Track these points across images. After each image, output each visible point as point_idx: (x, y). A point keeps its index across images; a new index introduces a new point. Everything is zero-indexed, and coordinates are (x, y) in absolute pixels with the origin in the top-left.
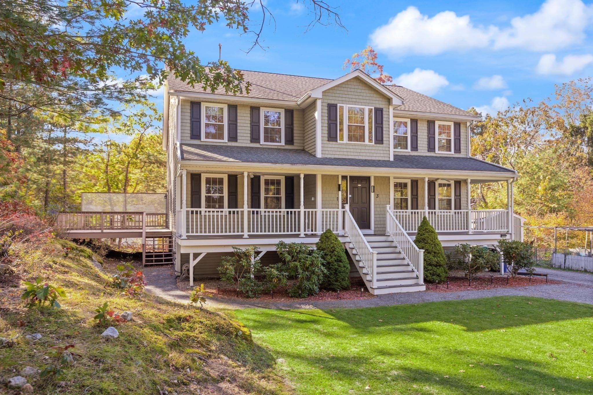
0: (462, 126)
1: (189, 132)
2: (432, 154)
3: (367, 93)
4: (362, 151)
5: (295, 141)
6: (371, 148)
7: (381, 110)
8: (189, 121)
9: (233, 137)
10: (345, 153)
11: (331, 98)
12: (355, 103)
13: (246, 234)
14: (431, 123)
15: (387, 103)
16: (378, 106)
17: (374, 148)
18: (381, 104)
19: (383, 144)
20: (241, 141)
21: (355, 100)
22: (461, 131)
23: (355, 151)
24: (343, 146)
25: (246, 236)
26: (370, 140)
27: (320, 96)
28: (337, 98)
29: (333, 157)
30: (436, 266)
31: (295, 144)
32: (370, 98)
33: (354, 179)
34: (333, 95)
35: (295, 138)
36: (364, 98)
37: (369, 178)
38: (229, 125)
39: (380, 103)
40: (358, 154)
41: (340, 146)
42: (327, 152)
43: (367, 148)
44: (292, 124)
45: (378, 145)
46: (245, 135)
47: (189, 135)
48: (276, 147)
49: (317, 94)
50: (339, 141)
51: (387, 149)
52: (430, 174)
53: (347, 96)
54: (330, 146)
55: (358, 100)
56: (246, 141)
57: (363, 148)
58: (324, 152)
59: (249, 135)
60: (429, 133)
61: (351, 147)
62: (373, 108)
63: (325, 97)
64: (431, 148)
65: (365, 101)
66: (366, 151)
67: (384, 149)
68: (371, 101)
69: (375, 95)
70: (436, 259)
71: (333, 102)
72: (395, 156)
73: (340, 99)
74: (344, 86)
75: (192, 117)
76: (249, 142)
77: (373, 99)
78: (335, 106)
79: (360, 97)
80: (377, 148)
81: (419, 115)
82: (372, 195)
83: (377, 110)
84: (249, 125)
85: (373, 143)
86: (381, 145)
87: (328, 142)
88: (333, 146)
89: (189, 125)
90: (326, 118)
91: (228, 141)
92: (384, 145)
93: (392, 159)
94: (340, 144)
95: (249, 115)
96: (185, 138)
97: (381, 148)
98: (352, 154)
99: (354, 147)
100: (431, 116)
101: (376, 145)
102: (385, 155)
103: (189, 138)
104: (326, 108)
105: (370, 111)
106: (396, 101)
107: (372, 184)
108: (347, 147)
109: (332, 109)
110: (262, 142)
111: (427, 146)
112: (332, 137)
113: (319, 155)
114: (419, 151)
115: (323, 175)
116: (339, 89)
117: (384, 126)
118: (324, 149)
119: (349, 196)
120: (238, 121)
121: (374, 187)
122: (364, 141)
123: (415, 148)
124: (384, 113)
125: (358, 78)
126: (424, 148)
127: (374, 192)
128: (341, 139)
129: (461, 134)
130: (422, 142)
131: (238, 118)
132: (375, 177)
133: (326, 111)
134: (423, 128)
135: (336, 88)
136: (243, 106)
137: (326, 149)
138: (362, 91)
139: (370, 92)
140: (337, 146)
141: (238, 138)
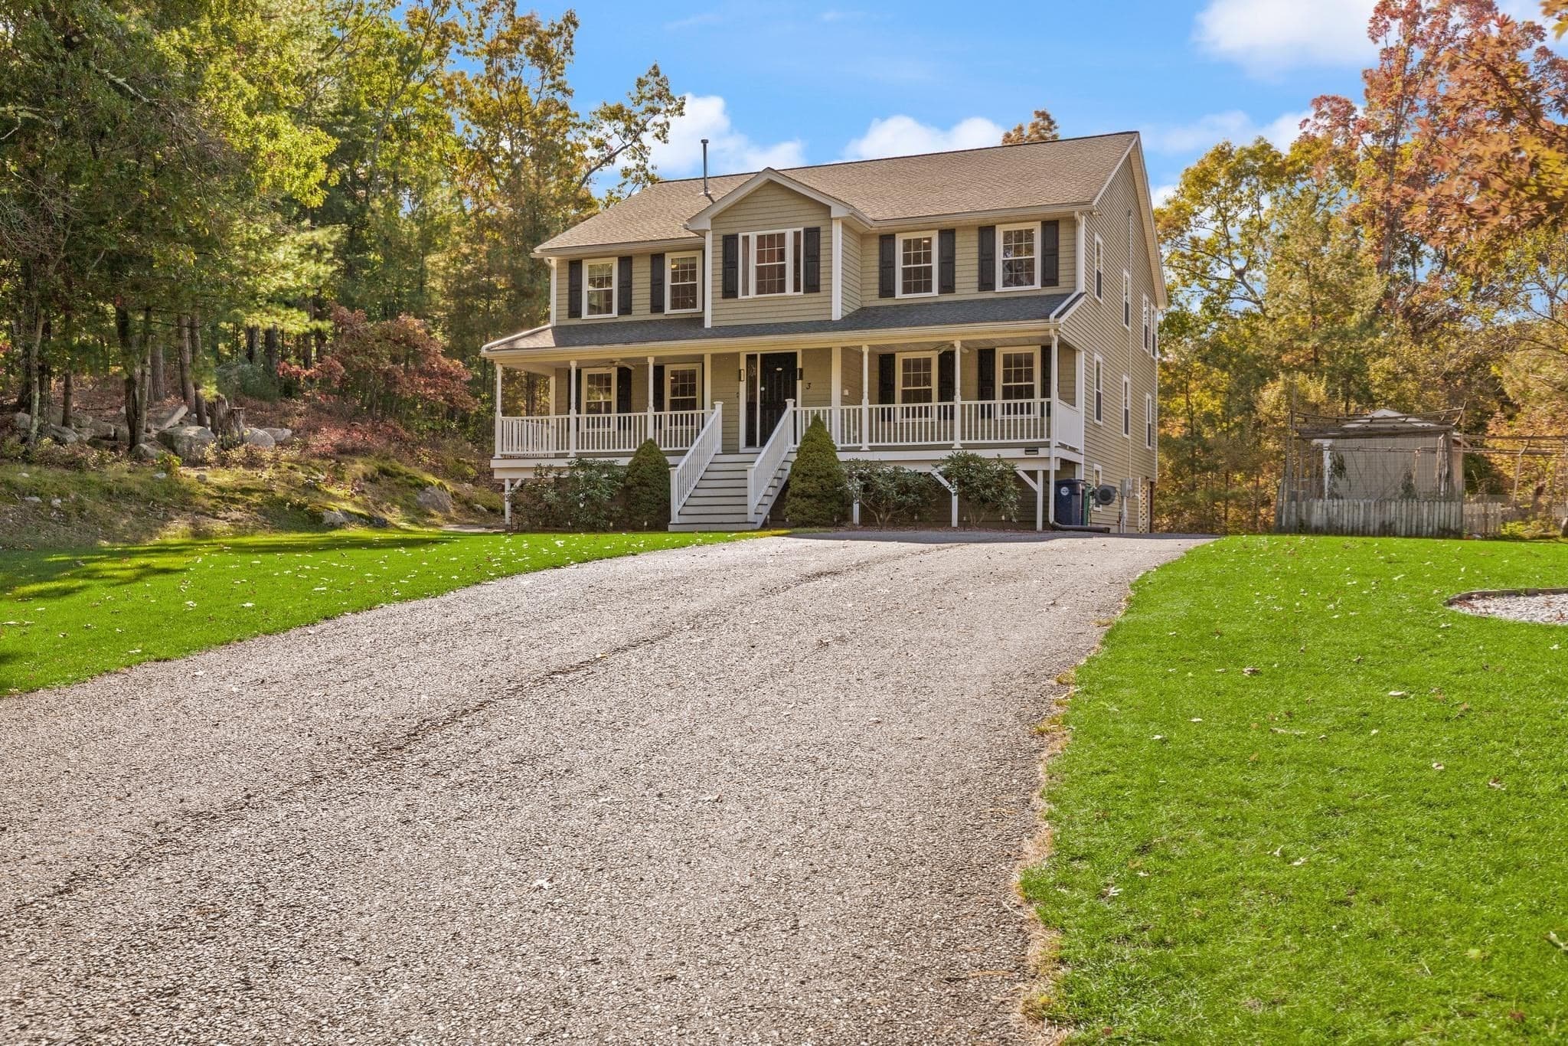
0: (1061, 226)
1: (567, 307)
2: (987, 295)
3: (792, 204)
4: (782, 308)
6: (797, 302)
7: (817, 230)
8: (567, 291)
9: (625, 308)
10: (752, 316)
11: (728, 225)
12: (770, 226)
14: (986, 232)
15: (826, 217)
16: (810, 225)
17: (802, 301)
18: (814, 220)
19: (818, 291)
20: (638, 312)
21: (769, 222)
22: (1061, 237)
23: (769, 309)
24: (748, 304)
25: (571, 454)
26: (797, 289)
27: (707, 225)
28: (739, 224)
29: (732, 324)
32: (796, 213)
33: (770, 360)
34: (732, 219)
36: (786, 215)
37: (794, 355)
38: (620, 288)
39: (815, 217)
40: (773, 315)
41: (743, 305)
42: (720, 318)
43: (790, 302)
45: (810, 295)
46: (643, 302)
47: (567, 312)
48: (688, 316)
49: (705, 223)
50: (740, 296)
51: (829, 299)
52: (964, 334)
53: (757, 217)
54: (726, 306)
55: (774, 221)
56: (642, 312)
57: (784, 302)
58: (716, 318)
59: (649, 301)
60: (981, 253)
61: (761, 304)
62: (801, 229)
63: (717, 226)
64: (986, 282)
65: (787, 220)
66: (788, 308)
67: (821, 300)
68: (799, 219)
69: (804, 206)
71: (731, 232)
73: (743, 224)
74: (750, 200)
75: (571, 284)
76: (649, 312)
77: (802, 213)
78: (735, 237)
79: (779, 215)
80: (809, 301)
82: (799, 383)
83: (807, 231)
84: (649, 285)
85: (801, 293)
86: (817, 294)
87: (722, 301)
88: (732, 305)
89: (567, 297)
90: (720, 260)
91: (619, 314)
92: (822, 294)
93: (838, 317)
94: (743, 301)
95: (649, 269)
96: (562, 318)
97: (814, 300)
98: (763, 315)
99: (767, 303)
100: (981, 218)
101: (806, 295)
102: (823, 311)
103: (567, 317)
104: (721, 243)
105: (797, 235)
106: (838, 211)
107: (799, 365)
108: (756, 304)
109: (729, 243)
110: (668, 310)
111: (976, 279)
112: (729, 291)
113: (708, 324)
114: (957, 292)
115: (714, 357)
116: (743, 206)
117: (822, 258)
118: (717, 312)
119: (759, 389)
120: (634, 281)
121: (801, 370)
122: (784, 291)
123: (947, 286)
124: (822, 235)
125: (771, 183)
126: (970, 285)
127: (801, 378)
128: (746, 292)
129: (1061, 243)
130: (965, 274)
131: (634, 276)
132: (803, 350)
133: (720, 249)
134: (969, 244)
135: (737, 207)
136: (642, 256)
137: (719, 312)
138: (783, 203)
139: (797, 201)
140: (737, 305)
141: (634, 308)
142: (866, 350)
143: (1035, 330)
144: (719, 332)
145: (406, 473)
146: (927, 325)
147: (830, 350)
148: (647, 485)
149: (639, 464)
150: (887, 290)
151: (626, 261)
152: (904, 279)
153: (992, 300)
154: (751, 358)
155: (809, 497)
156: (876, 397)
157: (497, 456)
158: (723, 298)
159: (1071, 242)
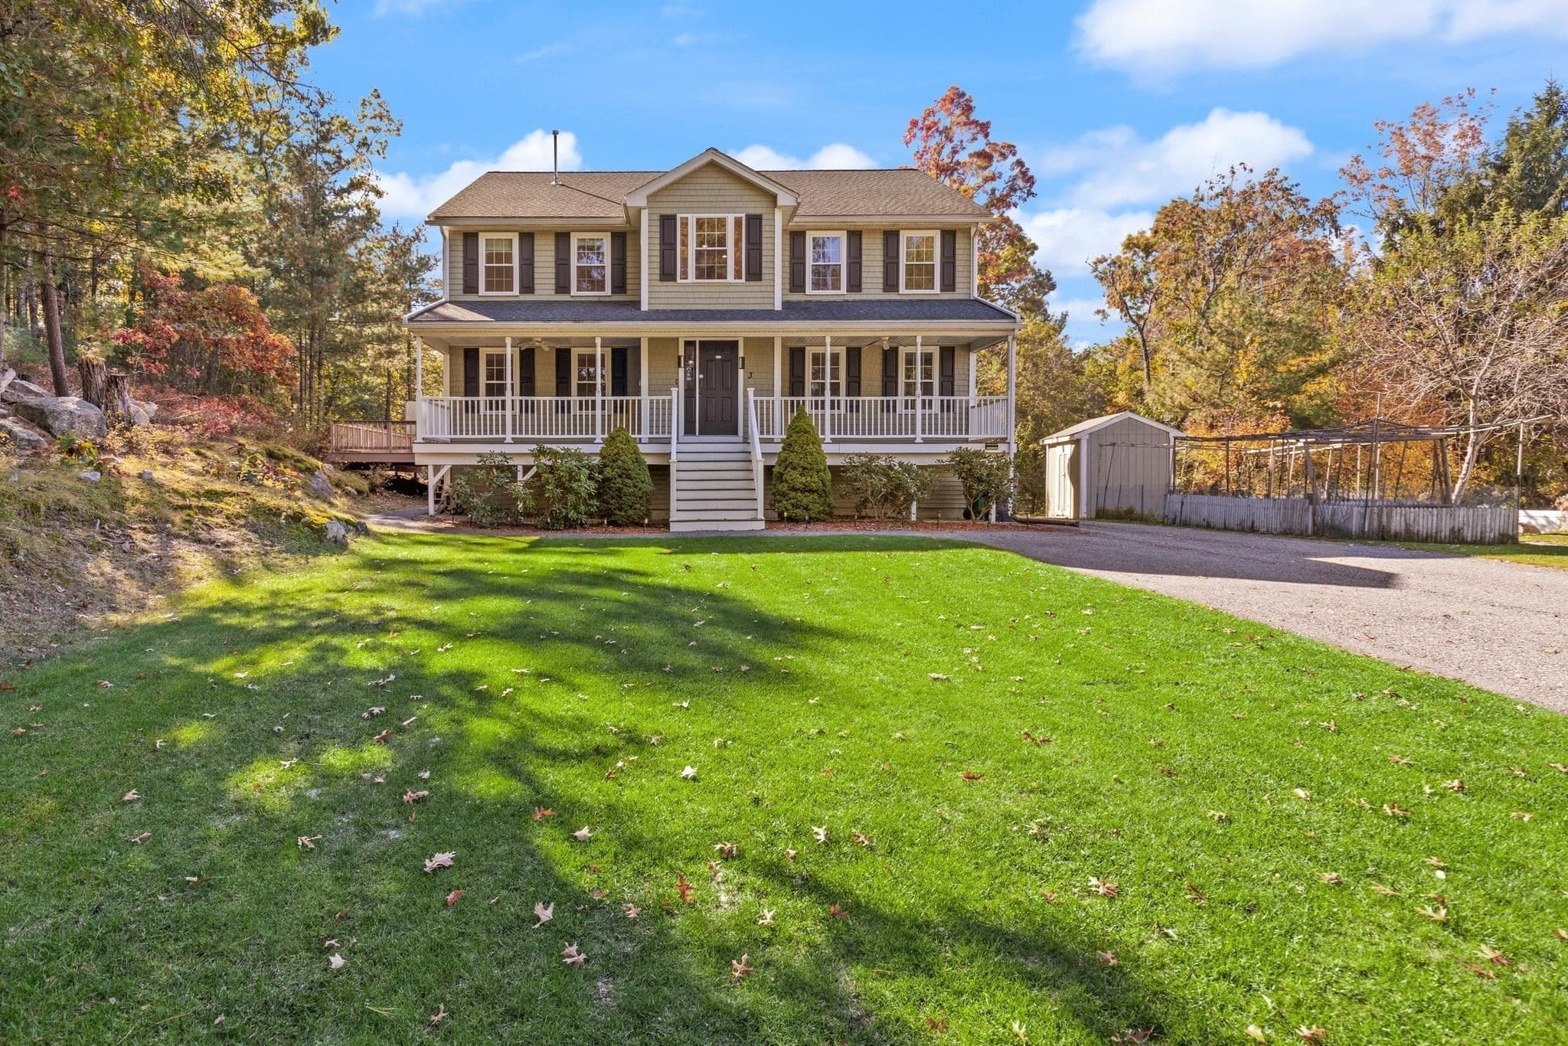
0: (959, 235)
1: (462, 282)
2: (892, 296)
3: (733, 189)
4: (722, 295)
5: (628, 287)
6: (738, 289)
7: (759, 218)
8: (461, 265)
9: (528, 287)
10: (691, 301)
11: (665, 205)
12: (709, 210)
13: (509, 437)
14: (891, 236)
15: (770, 204)
16: (752, 211)
17: (743, 289)
18: (757, 207)
19: (761, 280)
20: (540, 292)
21: (709, 205)
22: (958, 246)
23: (709, 295)
24: (687, 289)
25: (509, 440)
26: (738, 275)
27: (643, 203)
28: (677, 205)
29: (668, 308)
30: (803, 491)
31: (629, 292)
32: (739, 199)
33: (708, 346)
34: (670, 199)
35: (628, 281)
36: (727, 198)
37: (736, 343)
38: (521, 265)
39: (757, 204)
40: (715, 301)
41: (682, 289)
42: (658, 301)
43: (731, 289)
44: (624, 258)
45: (752, 283)
46: (547, 281)
47: (461, 287)
48: (596, 299)
49: (639, 201)
50: (679, 280)
51: (770, 289)
53: (696, 199)
54: (664, 289)
55: (714, 204)
56: (546, 292)
57: (725, 289)
58: (653, 301)
59: (553, 281)
60: (886, 255)
61: (701, 289)
62: (743, 215)
63: (653, 205)
64: (890, 284)
65: (728, 205)
66: (729, 295)
67: (763, 289)
68: (740, 204)
69: (747, 192)
70: (803, 479)
71: (669, 212)
72: (785, 303)
73: (681, 205)
74: (688, 181)
75: (465, 258)
76: (553, 292)
77: (744, 198)
78: (673, 218)
79: (720, 199)
80: (749, 289)
81: (859, 222)
82: (741, 372)
83: (749, 217)
84: (553, 265)
85: (743, 280)
86: (759, 283)
87: (660, 283)
88: (670, 289)
89: (461, 271)
90: (657, 241)
91: (521, 292)
92: (764, 282)
93: (778, 307)
94: (681, 285)
95: (553, 248)
96: (456, 293)
97: (756, 289)
98: (703, 301)
99: (707, 289)
100: (887, 222)
101: (748, 283)
102: (766, 301)
103: (461, 292)
104: (658, 223)
105: (738, 222)
106: (785, 199)
107: (741, 354)
108: (695, 289)
109: (667, 223)
110: (574, 291)
111: (881, 280)
112: (667, 273)
113: (645, 307)
114: (864, 291)
115: (651, 340)
116: (681, 187)
117: (764, 247)
118: (654, 295)
119: (699, 376)
120: (536, 259)
121: (743, 359)
122: (725, 278)
123: (855, 286)
124: (764, 223)
125: (712, 164)
126: (875, 286)
127: (743, 367)
128: (685, 275)
129: (958, 252)
130: (871, 275)
131: (536, 253)
132: (746, 339)
133: (657, 229)
134: (875, 246)
135: (675, 187)
136: (545, 232)
137: (657, 295)
138: (724, 187)
139: (738, 186)
140: (675, 289)
141: (536, 287)
144: (655, 315)
145: (293, 456)
146: (848, 319)
147: (770, 339)
150: (798, 285)
151: (527, 237)
152: (813, 275)
153: (899, 301)
154: (689, 344)
156: (787, 390)
157: (419, 440)
158: (661, 280)
159: (967, 252)
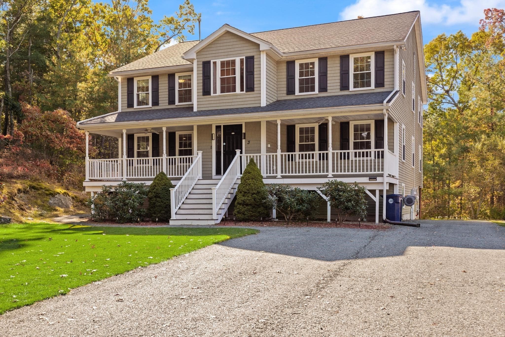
0: (386, 54)
1: (127, 102)
2: (345, 93)
3: (240, 44)
4: (234, 100)
6: (242, 97)
7: (253, 57)
8: (127, 94)
9: (156, 102)
10: (218, 105)
11: (205, 56)
12: (227, 56)
14: (344, 58)
15: (257, 50)
16: (249, 55)
17: (245, 96)
20: (162, 105)
21: (227, 54)
22: (385, 60)
23: (227, 101)
24: (216, 99)
26: (242, 90)
27: (196, 56)
28: (211, 55)
29: (207, 109)
32: (242, 49)
33: (228, 129)
34: (207, 53)
36: (236, 49)
37: (241, 126)
38: (153, 92)
39: (252, 51)
40: (230, 104)
41: (213, 99)
42: (202, 106)
43: (239, 97)
45: (249, 93)
46: (164, 99)
47: (127, 105)
48: (188, 106)
49: (193, 55)
50: (212, 94)
51: (259, 95)
52: (334, 113)
53: (220, 51)
54: (205, 99)
55: (229, 53)
56: (164, 104)
57: (235, 97)
58: (199, 106)
59: (167, 99)
60: (341, 70)
61: (223, 98)
62: (244, 57)
63: (199, 57)
64: (344, 86)
65: (236, 53)
66: (238, 100)
67: (255, 95)
68: (243, 52)
69: (246, 45)
71: (207, 60)
73: (213, 55)
74: (216, 42)
75: (128, 90)
76: (167, 104)
77: (245, 48)
78: (209, 62)
79: (233, 50)
80: (248, 96)
82: (244, 141)
83: (247, 58)
84: (167, 90)
85: (244, 92)
86: (252, 93)
87: (203, 97)
88: (208, 99)
89: (127, 97)
90: (201, 75)
91: (152, 105)
92: (255, 92)
93: (264, 105)
94: (213, 97)
95: (167, 82)
96: (124, 108)
97: (251, 96)
98: (225, 104)
99: (226, 98)
100: (341, 51)
101: (247, 93)
102: (256, 102)
103: (126, 107)
104: (201, 66)
105: (242, 61)
106: (264, 46)
107: (244, 131)
108: (221, 98)
109: (206, 65)
110: (177, 103)
111: (339, 84)
112: (206, 91)
113: (195, 110)
114: (329, 91)
115: (199, 127)
116: (213, 46)
117: (255, 73)
118: (200, 103)
119: (223, 144)
120: (159, 88)
121: (245, 134)
122: (235, 91)
123: (323, 88)
124: (255, 60)
125: (228, 32)
126: (336, 87)
127: (245, 138)
128: (215, 92)
129: (386, 63)
130: (333, 81)
131: (160, 85)
132: (246, 123)
133: (201, 69)
134: (335, 65)
135: (210, 46)
136: (163, 75)
137: (202, 103)
138: (234, 43)
139: (241, 42)
140: (210, 99)
141: (160, 102)
142: (279, 123)
143: (375, 110)
144: (201, 113)
145: (45, 188)
146: (313, 108)
147: (259, 123)
148: (159, 197)
149: (155, 186)
150: (290, 91)
151: (155, 78)
152: (300, 85)
153: (348, 95)
154: (218, 128)
155: (247, 205)
156: (285, 149)
157: (87, 180)
158: (203, 95)
159: (391, 63)
